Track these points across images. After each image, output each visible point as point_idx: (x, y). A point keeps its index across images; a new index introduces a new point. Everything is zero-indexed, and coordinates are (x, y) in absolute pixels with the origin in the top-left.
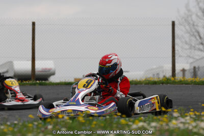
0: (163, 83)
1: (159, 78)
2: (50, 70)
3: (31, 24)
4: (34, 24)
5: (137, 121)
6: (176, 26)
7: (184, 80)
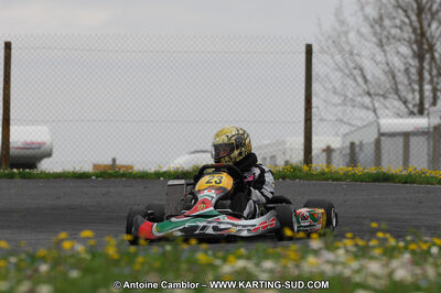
0: (284, 178)
1: (276, 166)
2: (40, 145)
5: (231, 258)
6: (314, 55)
7: (330, 172)
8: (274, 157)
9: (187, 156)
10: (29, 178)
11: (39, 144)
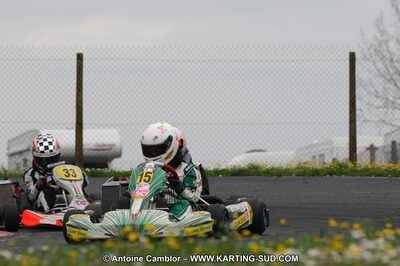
0: (331, 174)
1: (324, 163)
2: (111, 147)
3: (75, 57)
4: (80, 57)
5: (281, 247)
6: (357, 62)
7: (373, 168)
8: (323, 155)
9: (244, 155)
10: (101, 176)
11: (110, 145)
